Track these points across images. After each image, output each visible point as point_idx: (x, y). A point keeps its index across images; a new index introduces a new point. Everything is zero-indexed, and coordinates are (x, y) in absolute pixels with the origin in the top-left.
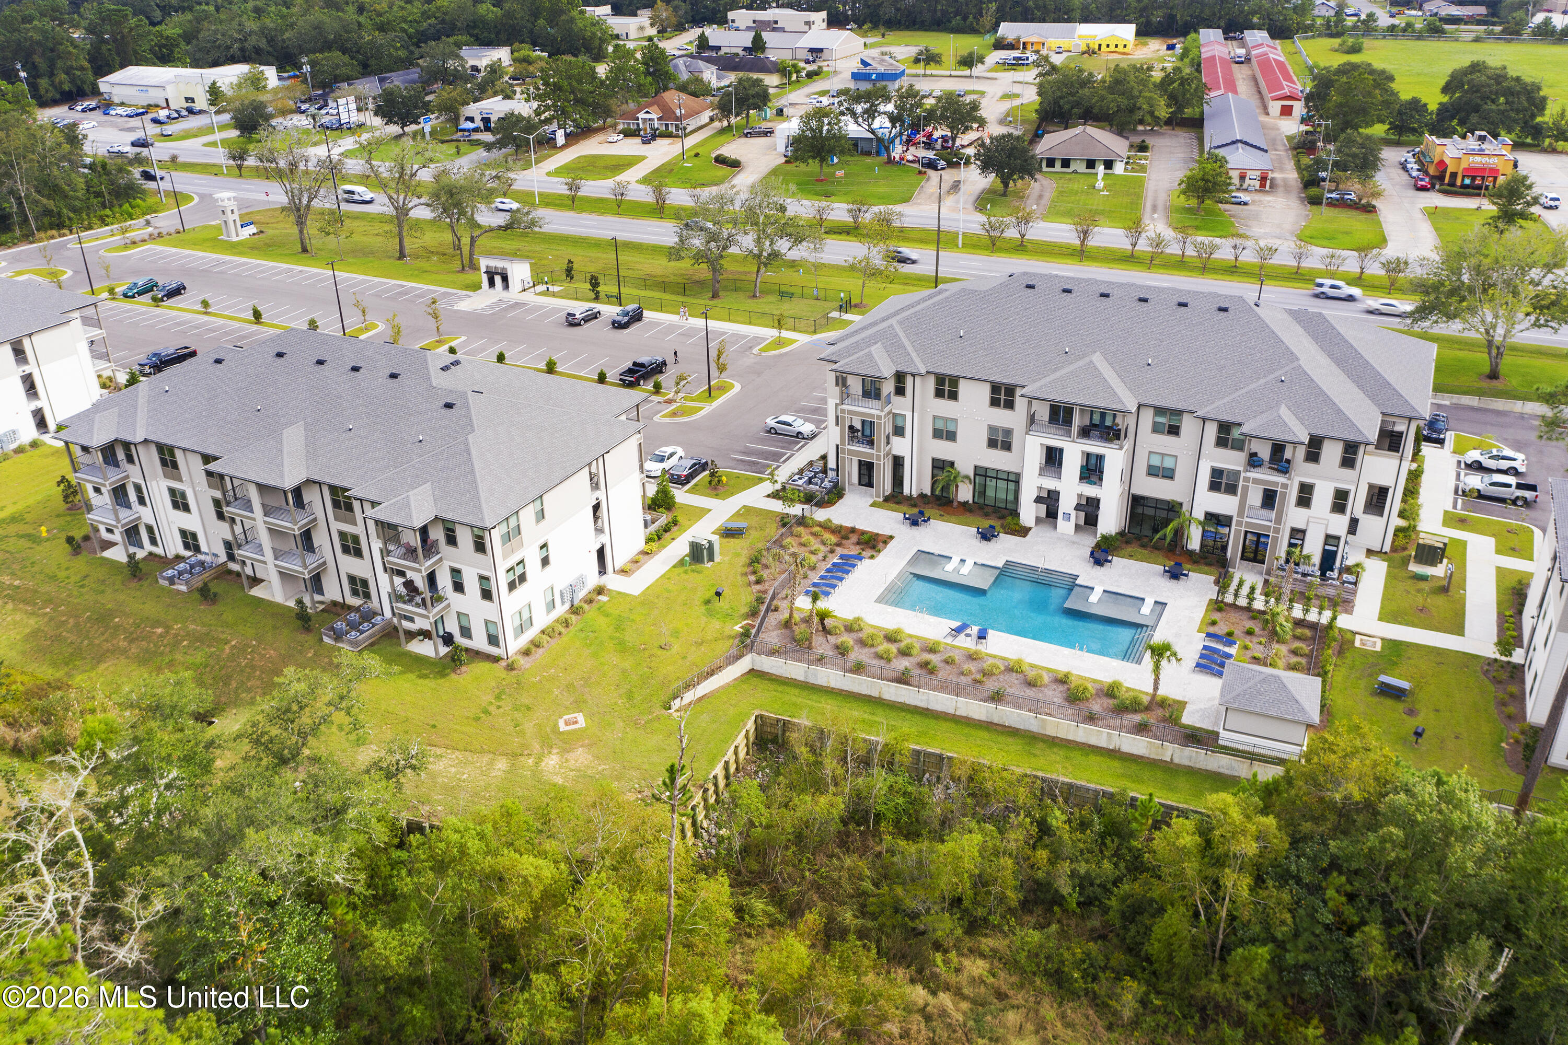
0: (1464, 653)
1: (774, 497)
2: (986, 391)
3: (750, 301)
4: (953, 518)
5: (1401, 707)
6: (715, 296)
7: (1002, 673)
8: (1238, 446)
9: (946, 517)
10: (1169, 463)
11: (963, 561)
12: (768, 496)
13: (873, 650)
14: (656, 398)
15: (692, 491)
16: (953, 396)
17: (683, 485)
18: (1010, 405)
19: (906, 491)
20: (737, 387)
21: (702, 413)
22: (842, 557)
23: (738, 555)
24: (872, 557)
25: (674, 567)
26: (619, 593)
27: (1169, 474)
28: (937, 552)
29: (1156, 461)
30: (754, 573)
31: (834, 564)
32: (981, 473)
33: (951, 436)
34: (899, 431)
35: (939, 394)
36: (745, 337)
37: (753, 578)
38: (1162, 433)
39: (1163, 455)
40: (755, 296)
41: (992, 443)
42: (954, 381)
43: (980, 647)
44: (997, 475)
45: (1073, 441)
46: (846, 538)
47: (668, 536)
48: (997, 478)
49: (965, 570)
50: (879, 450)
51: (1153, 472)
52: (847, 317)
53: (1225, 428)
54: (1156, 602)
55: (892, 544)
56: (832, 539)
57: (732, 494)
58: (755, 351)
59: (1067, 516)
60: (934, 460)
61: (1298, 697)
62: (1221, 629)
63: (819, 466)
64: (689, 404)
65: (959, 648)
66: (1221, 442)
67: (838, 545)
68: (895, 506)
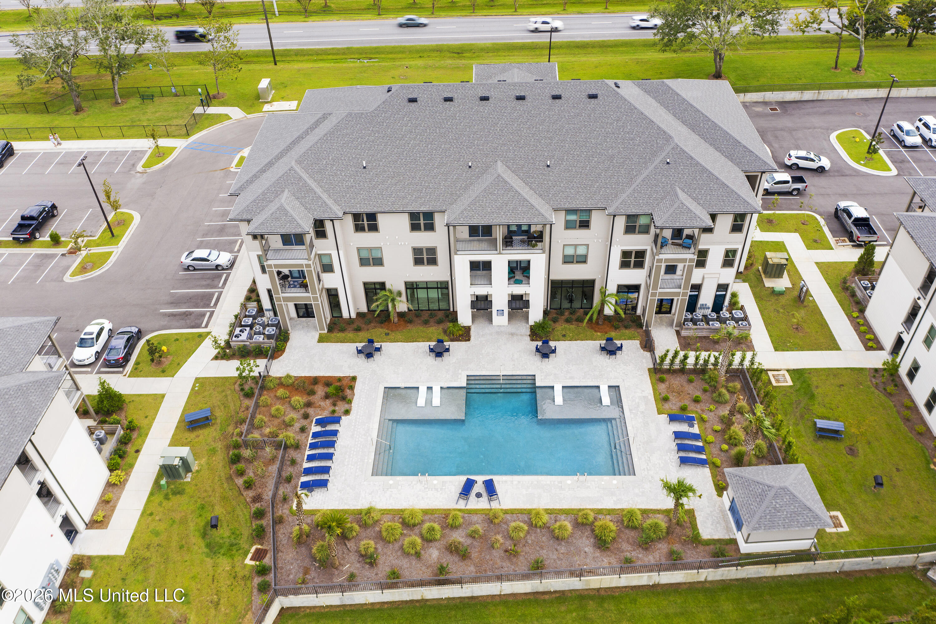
0: (852, 369)
1: (222, 358)
2: (405, 221)
3: (114, 109)
4: (399, 335)
5: (842, 447)
6: (78, 110)
7: (528, 532)
8: (645, 230)
9: (392, 335)
10: (581, 251)
11: (430, 388)
12: (216, 358)
13: (397, 546)
14: (60, 251)
15: (136, 373)
16: (374, 228)
17: (123, 366)
18: (430, 227)
19: (345, 315)
20: (137, 218)
21: (112, 259)
22: (319, 422)
23: (213, 451)
24: (347, 412)
25: (152, 494)
26: (103, 558)
27: (583, 260)
28: (403, 385)
29: (570, 251)
30: (241, 473)
31: (315, 435)
32: (411, 287)
33: (379, 262)
34: (328, 268)
35: (359, 228)
36: (124, 153)
37: (240, 481)
38: (575, 228)
39: (576, 246)
40: (117, 103)
41: (418, 261)
42: (372, 217)
43: (495, 505)
44: (427, 286)
45: (500, 253)
46: (312, 393)
47: (130, 449)
48: (427, 288)
49: (436, 401)
50: (314, 292)
51: (568, 260)
52: (212, 110)
53: (632, 218)
54: (609, 387)
55: (358, 387)
56: (298, 399)
57: (179, 365)
58: (139, 168)
59: (500, 312)
60: (365, 284)
61: (808, 504)
62: (674, 406)
63: (252, 307)
64: (96, 250)
65: (475, 512)
66: (630, 229)
67: (309, 405)
68: (340, 335)
